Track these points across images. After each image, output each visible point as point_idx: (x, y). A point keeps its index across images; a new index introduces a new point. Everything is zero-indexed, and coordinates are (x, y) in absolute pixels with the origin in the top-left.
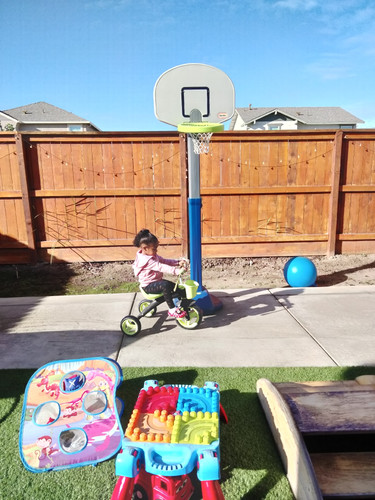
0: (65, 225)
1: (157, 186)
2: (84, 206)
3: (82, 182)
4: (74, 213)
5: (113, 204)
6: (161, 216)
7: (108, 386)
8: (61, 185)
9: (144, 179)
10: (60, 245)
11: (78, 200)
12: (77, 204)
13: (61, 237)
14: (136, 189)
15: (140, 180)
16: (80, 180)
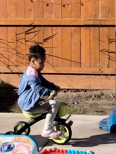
0: (15, 52)
1: (102, 16)
2: (33, 34)
3: (33, 12)
4: (24, 41)
5: (60, 33)
6: (105, 46)
7: (27, 151)
8: (13, 14)
9: (90, 10)
10: (9, 71)
11: (27, 29)
12: (27, 33)
13: (10, 64)
14: (82, 18)
15: (86, 10)
16: (30, 10)
